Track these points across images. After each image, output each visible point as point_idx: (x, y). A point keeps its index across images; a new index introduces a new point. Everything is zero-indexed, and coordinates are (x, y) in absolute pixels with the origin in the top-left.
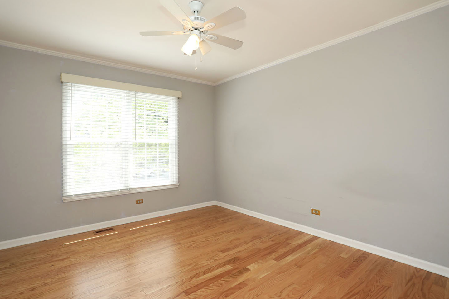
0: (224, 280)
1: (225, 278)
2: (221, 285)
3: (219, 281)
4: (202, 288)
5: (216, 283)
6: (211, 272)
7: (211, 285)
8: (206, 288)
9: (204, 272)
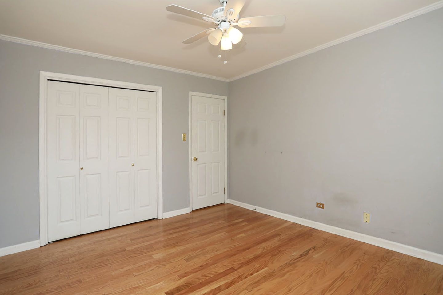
0: (199, 281)
1: (198, 283)
2: (203, 276)
3: (204, 280)
4: (221, 273)
5: (208, 278)
6: (212, 290)
7: (212, 276)
8: (217, 273)
9: (220, 290)
